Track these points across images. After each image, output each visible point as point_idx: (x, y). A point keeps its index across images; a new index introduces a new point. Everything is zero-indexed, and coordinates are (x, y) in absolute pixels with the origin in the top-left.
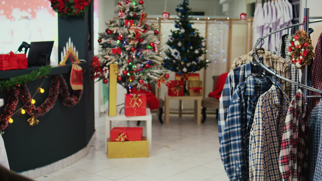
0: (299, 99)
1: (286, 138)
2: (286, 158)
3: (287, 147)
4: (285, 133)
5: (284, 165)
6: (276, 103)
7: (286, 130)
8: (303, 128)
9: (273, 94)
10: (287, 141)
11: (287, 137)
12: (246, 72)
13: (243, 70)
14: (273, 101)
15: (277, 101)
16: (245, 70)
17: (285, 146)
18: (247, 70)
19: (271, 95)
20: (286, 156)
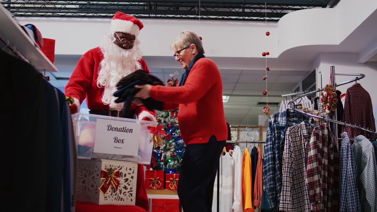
0: (324, 129)
1: (310, 156)
2: (310, 171)
3: (311, 162)
4: (310, 152)
5: (309, 177)
6: (304, 134)
7: (310, 149)
8: (332, 156)
9: (302, 127)
10: (311, 158)
11: (311, 154)
12: (283, 118)
13: (281, 117)
14: (302, 133)
15: (305, 133)
16: (282, 117)
17: (310, 161)
18: (284, 117)
19: (300, 128)
20: (310, 169)
